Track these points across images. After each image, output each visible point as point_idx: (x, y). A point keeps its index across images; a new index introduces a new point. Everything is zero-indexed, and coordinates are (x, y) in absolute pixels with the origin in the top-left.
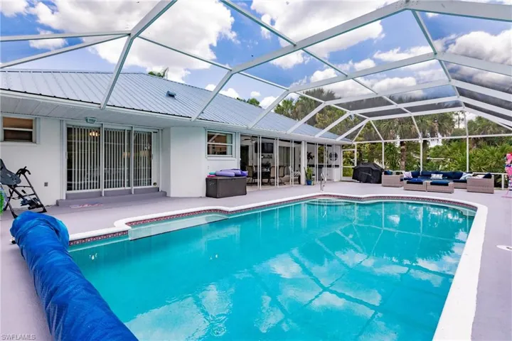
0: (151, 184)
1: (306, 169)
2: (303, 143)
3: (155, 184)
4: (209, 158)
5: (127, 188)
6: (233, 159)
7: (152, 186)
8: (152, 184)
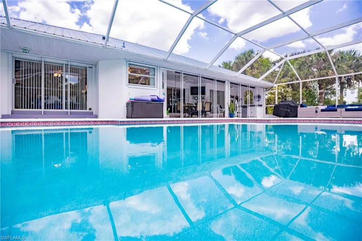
0: (86, 109)
1: (229, 104)
2: (227, 81)
3: (90, 109)
4: (129, 86)
5: (64, 110)
6: (155, 89)
7: (88, 110)
8: (88, 109)
